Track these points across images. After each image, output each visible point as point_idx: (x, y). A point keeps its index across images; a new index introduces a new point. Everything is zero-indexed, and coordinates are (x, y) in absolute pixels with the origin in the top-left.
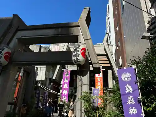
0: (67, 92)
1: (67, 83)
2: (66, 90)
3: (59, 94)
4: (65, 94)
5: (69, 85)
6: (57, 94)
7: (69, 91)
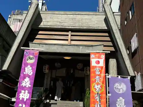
0: (29, 95)
1: (29, 76)
2: (27, 91)
3: (14, 100)
4: (23, 99)
5: (33, 81)
6: (9, 99)
7: (32, 95)
